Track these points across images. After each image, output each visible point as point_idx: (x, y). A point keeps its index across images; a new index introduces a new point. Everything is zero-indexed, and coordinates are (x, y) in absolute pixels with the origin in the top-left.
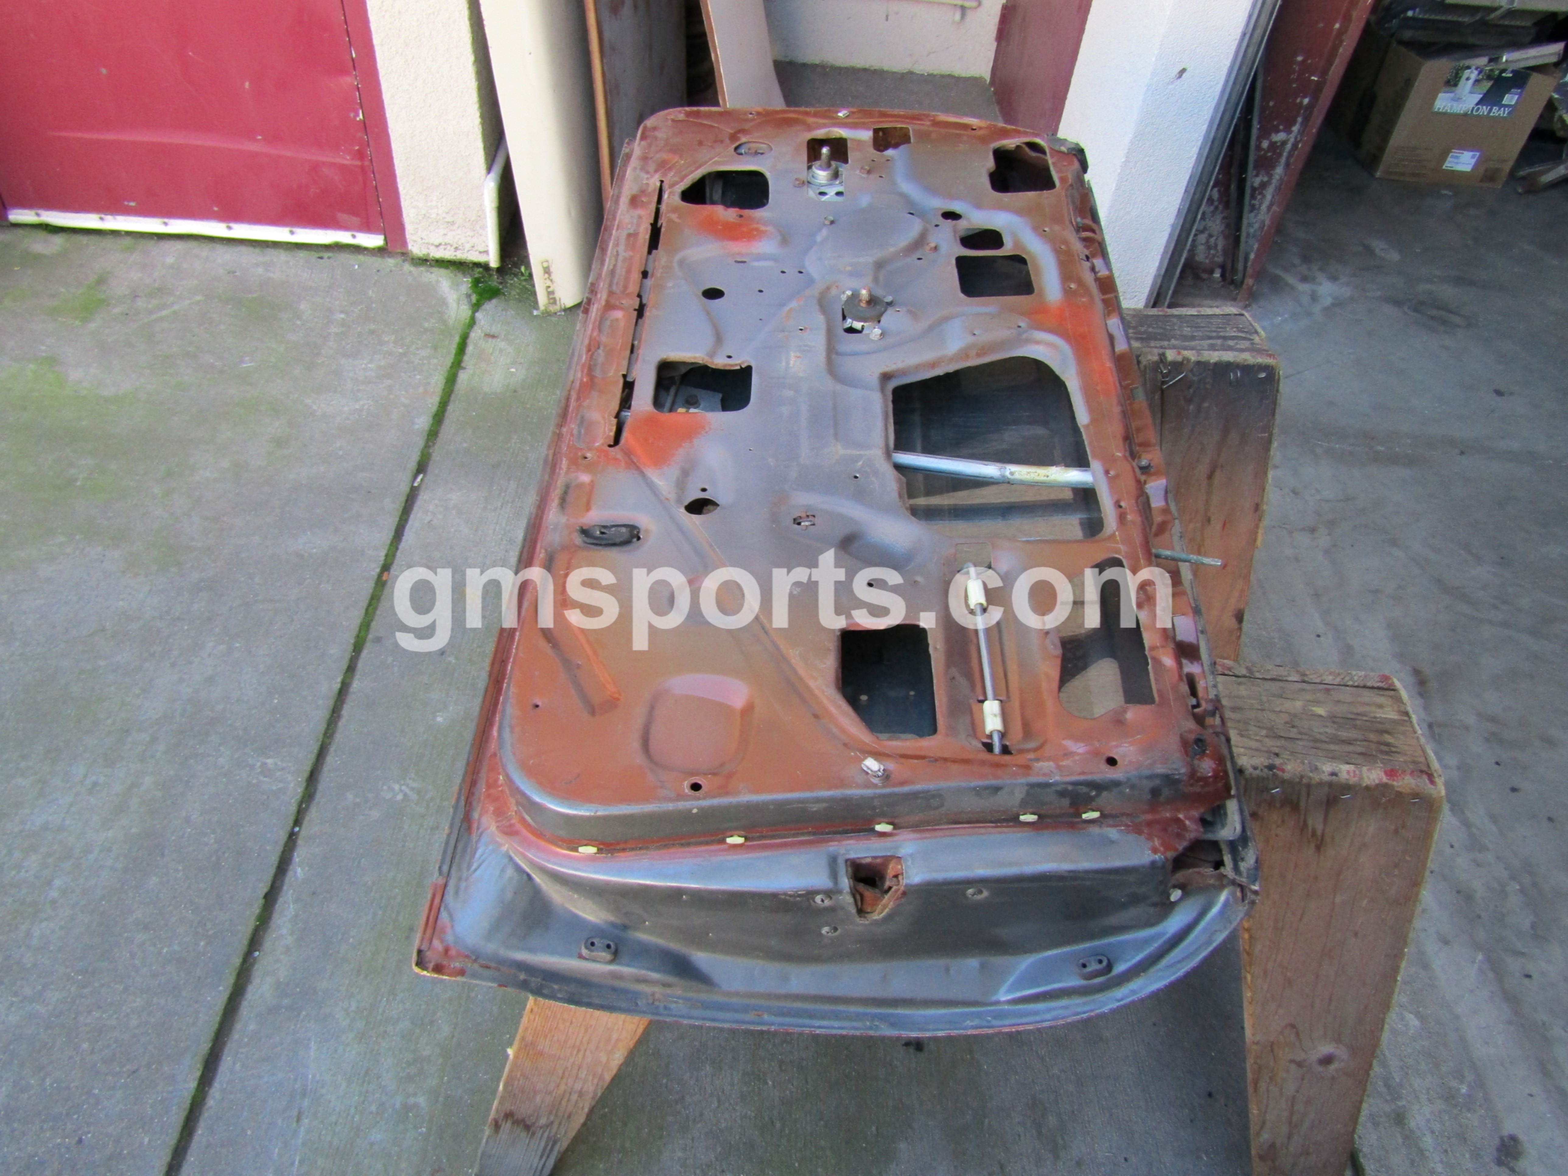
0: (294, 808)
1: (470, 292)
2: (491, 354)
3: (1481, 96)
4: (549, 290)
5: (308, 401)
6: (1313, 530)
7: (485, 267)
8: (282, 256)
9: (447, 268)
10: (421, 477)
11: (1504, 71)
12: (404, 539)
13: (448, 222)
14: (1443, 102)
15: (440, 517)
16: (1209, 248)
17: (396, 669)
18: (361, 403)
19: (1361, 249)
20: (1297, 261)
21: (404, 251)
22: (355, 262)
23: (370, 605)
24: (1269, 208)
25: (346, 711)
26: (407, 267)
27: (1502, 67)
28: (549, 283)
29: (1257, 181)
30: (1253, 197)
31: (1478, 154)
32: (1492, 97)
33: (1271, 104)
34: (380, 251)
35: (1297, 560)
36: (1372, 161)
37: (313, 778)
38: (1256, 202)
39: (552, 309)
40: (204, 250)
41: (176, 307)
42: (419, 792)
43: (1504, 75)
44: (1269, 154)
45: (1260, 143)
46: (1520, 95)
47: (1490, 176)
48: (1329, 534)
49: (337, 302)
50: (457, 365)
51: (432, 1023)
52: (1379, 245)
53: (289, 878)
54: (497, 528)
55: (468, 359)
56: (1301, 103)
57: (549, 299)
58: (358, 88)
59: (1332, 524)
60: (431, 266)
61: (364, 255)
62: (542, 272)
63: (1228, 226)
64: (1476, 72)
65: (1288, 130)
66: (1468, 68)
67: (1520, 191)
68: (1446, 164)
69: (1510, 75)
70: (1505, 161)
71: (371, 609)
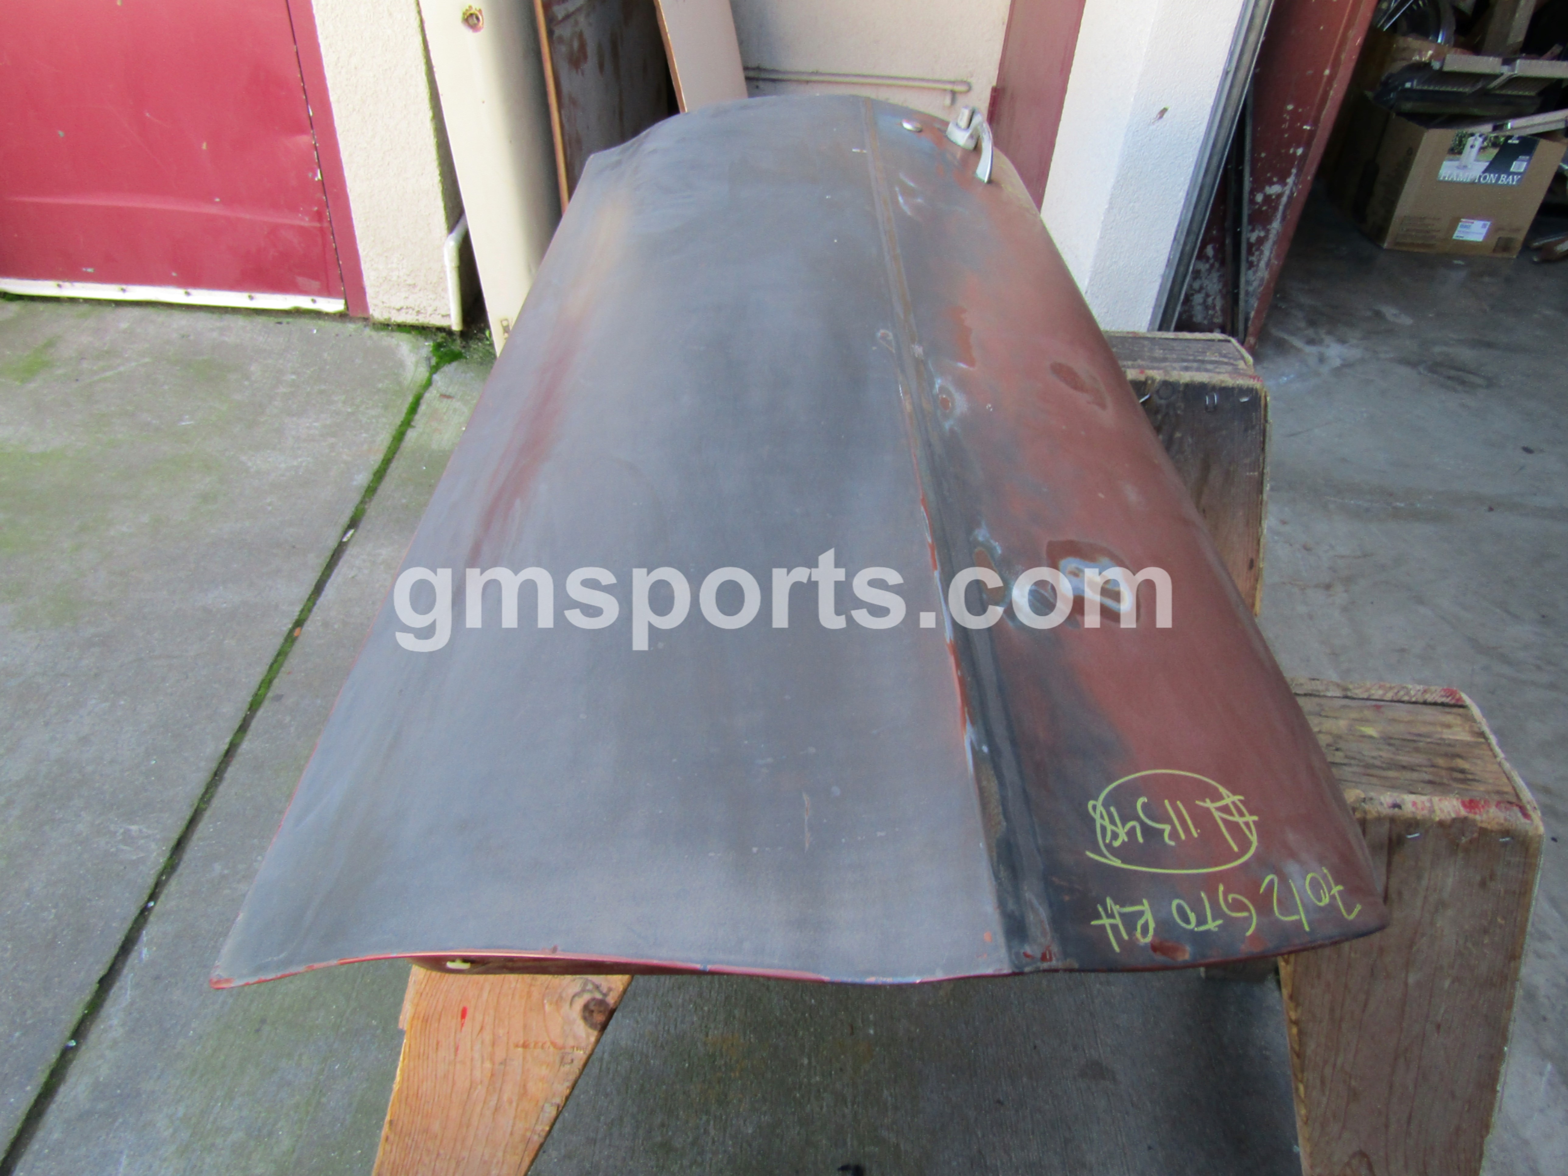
0: (151, 881)
1: (431, 355)
2: (445, 414)
3: (1487, 164)
5: (244, 458)
6: (1328, 587)
7: (448, 331)
8: (240, 321)
9: (409, 332)
10: (351, 532)
11: (1510, 137)
12: (324, 594)
13: (410, 285)
14: (1449, 170)
15: (366, 571)
16: (1207, 308)
17: (293, 730)
18: (300, 460)
19: (1369, 313)
20: (1302, 324)
21: (366, 316)
22: (314, 327)
23: (275, 661)
24: (1268, 264)
25: (230, 773)
26: (368, 332)
27: (1508, 133)
29: (1253, 237)
30: (1250, 252)
31: (1488, 223)
32: (1499, 164)
33: (1263, 155)
34: (341, 316)
35: (1311, 617)
36: (1378, 233)
37: (179, 846)
38: (1254, 259)
40: (161, 317)
41: (122, 369)
43: (1510, 141)
44: (1264, 208)
45: (1254, 196)
46: (1529, 161)
47: (1504, 245)
48: (1346, 591)
49: (290, 364)
50: (407, 423)
51: (270, 1134)
52: (1390, 312)
53: (133, 959)
55: (419, 419)
56: (1295, 153)
58: (316, 148)
59: (1348, 581)
60: (392, 330)
61: (325, 320)
62: (501, 330)
63: (1225, 285)
64: (1481, 140)
65: (1282, 182)
66: (1472, 135)
67: (1536, 259)
68: (1456, 234)
69: (1517, 142)
70: (1517, 230)
71: (275, 666)
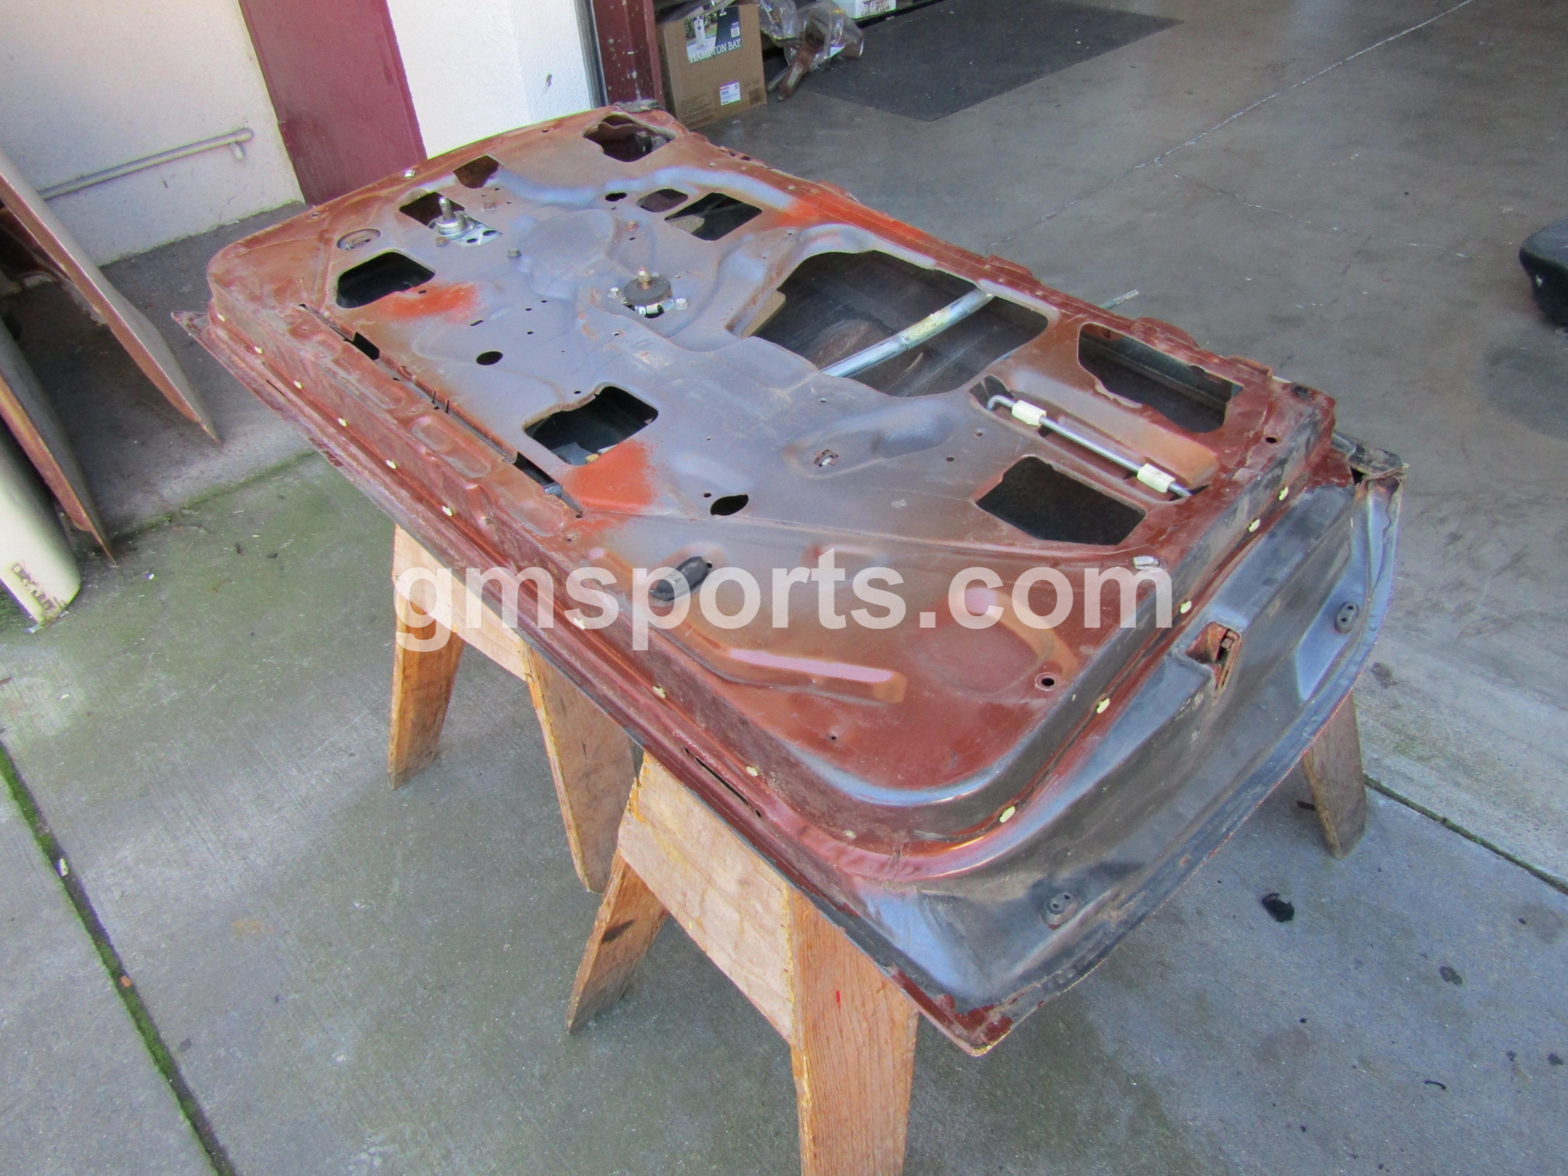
2: (21, 697)
3: (715, 38)
4: (37, 595)
10: (62, 863)
11: (719, 12)
12: (109, 931)
14: (694, 53)
15: (130, 881)
17: (239, 1055)
23: (138, 1021)
27: (716, 9)
28: (32, 588)
31: (738, 84)
32: (723, 35)
39: (51, 614)
42: (393, 1140)
43: (720, 15)
46: (740, 26)
47: (755, 97)
54: (210, 845)
56: (631, 76)
57: (42, 605)
62: (17, 578)
64: (702, 21)
66: (695, 19)
67: (780, 99)
68: (722, 101)
69: (725, 14)
70: (757, 82)
71: (143, 1025)
